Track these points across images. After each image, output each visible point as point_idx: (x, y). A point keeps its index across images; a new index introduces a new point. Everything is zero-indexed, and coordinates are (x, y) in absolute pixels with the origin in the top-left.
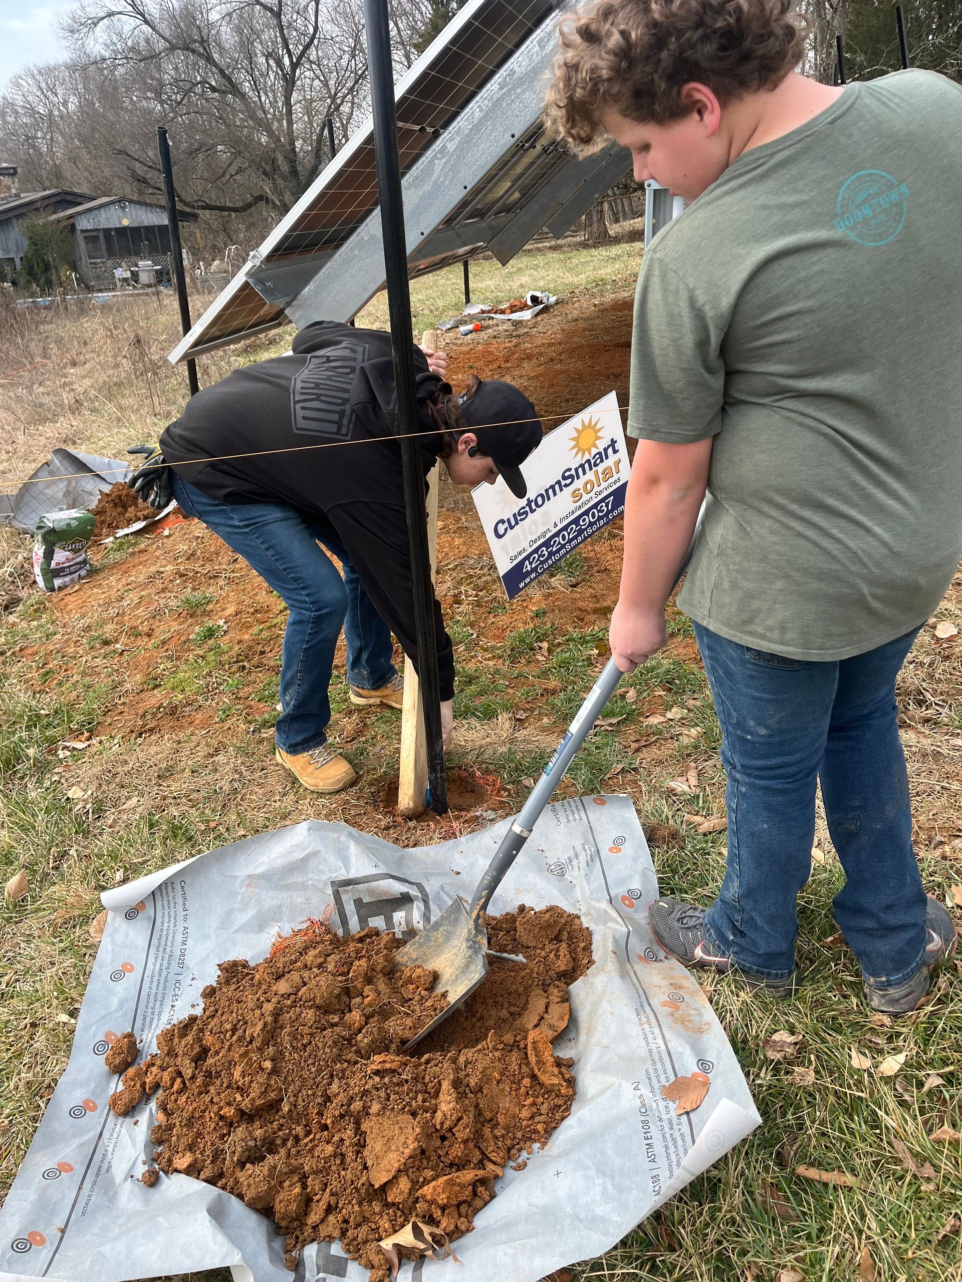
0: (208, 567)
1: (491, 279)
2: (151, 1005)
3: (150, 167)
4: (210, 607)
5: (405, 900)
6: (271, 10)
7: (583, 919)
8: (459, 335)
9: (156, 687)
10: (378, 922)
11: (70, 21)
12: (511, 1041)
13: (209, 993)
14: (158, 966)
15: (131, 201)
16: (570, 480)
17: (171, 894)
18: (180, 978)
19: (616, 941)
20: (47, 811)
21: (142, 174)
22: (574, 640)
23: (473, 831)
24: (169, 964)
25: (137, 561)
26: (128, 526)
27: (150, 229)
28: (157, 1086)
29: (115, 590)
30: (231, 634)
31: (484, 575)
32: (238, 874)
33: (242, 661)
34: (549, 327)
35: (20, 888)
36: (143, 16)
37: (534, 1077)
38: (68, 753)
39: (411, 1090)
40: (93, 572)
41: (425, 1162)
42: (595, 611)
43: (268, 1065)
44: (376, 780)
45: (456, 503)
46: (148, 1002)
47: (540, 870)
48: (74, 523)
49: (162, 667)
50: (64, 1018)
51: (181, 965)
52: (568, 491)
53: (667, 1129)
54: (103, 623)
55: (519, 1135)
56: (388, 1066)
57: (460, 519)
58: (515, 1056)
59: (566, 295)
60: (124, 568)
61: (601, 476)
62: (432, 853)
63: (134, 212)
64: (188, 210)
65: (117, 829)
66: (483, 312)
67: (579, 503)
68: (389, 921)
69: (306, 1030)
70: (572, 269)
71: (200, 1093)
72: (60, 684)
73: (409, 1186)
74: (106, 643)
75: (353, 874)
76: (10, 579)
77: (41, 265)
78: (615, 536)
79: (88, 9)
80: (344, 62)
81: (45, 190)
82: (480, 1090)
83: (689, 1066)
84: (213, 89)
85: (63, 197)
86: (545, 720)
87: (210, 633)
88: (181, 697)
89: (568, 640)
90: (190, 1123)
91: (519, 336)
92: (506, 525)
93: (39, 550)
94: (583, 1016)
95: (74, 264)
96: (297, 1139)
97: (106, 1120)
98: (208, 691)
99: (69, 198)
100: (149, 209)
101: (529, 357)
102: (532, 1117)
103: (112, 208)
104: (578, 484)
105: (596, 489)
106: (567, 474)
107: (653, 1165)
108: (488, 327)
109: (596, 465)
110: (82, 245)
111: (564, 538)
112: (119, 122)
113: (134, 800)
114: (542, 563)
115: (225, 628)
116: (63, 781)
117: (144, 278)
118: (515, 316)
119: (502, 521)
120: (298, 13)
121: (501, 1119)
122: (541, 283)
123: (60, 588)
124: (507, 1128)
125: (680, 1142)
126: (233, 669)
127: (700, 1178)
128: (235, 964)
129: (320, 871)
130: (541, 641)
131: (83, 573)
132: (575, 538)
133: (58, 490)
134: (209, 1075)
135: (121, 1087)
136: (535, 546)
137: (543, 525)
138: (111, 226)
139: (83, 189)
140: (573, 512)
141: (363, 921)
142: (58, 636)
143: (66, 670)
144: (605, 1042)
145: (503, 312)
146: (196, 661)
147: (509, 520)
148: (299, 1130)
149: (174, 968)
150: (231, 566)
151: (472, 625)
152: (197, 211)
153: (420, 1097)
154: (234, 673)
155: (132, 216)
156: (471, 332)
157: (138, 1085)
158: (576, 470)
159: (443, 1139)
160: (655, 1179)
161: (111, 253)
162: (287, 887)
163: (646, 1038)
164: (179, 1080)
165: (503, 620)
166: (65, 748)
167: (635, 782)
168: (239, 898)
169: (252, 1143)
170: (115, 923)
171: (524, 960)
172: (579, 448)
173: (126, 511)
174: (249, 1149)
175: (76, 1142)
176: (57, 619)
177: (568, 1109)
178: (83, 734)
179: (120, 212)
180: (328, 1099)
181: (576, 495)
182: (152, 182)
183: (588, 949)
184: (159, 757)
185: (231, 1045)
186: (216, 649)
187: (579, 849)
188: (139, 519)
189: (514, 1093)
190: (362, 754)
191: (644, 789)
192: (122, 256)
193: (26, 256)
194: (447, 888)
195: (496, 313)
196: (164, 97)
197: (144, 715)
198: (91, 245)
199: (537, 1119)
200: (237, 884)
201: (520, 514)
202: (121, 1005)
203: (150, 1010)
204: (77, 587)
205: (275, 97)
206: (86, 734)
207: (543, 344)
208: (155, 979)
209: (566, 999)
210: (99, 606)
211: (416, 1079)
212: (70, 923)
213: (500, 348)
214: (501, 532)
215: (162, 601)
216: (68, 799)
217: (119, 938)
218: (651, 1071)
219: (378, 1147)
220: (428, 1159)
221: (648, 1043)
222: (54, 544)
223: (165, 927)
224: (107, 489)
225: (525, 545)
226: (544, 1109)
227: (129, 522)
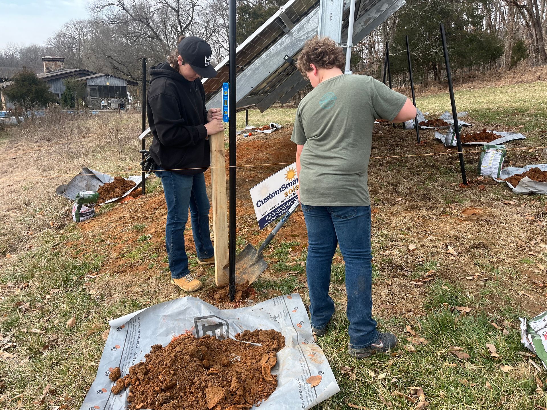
0: (144, 215)
1: (256, 117)
2: (126, 360)
3: (120, 64)
4: (145, 229)
5: (220, 325)
6: (175, 9)
7: (282, 334)
8: (243, 137)
9: (123, 257)
10: (210, 333)
11: (93, 5)
12: (256, 368)
13: (147, 356)
14: (129, 346)
15: (111, 76)
16: (284, 189)
17: (135, 322)
18: (136, 351)
19: (293, 338)
20: (82, 298)
21: (116, 66)
22: (283, 245)
23: (244, 306)
24: (133, 346)
25: (114, 212)
26: (110, 199)
27: (118, 87)
28: (129, 384)
29: (105, 222)
30: (153, 239)
31: (251, 222)
32: (160, 315)
33: (158, 248)
34: (278, 136)
35: (73, 323)
36: (123, 6)
37: (264, 379)
38: (89, 279)
39: (222, 380)
40: (96, 216)
41: (226, 402)
42: (291, 236)
43: (172, 372)
44: (209, 289)
45: (241, 196)
46: (125, 358)
47: (268, 318)
48: (91, 196)
49: (125, 250)
50: (93, 364)
51: (137, 347)
52: (283, 192)
53: (307, 391)
54: (101, 234)
55: (258, 396)
56: (214, 372)
57: (242, 202)
58: (257, 372)
59: (285, 125)
60: (109, 214)
61: (295, 188)
62: (230, 312)
63: (112, 80)
64: (134, 81)
65: (110, 303)
66: (253, 129)
67: (287, 197)
68: (214, 333)
69: (186, 361)
70: (288, 115)
71: (146, 385)
72: (84, 255)
73: (221, 408)
74: (102, 241)
75: (203, 315)
76: (62, 217)
77: (70, 97)
78: (299, 211)
79: (101, 2)
80: (202, 31)
81: (74, 68)
82: (245, 381)
83: (316, 373)
84: (149, 36)
85: (83, 72)
86: (272, 271)
87: (145, 238)
88: (133, 260)
89: (281, 245)
90: (143, 393)
91: (266, 139)
92: (261, 202)
93: (76, 206)
94: (281, 362)
95: (84, 98)
96: (181, 397)
97: (110, 395)
98: (144, 258)
99: (85, 72)
100: (118, 80)
101: (270, 147)
102: (262, 391)
103: (103, 78)
104: (287, 190)
105: (293, 192)
106: (283, 186)
107: (302, 401)
108: (254, 135)
109: (294, 184)
110: (89, 91)
111: (281, 209)
112: (108, 45)
113: (117, 295)
114: (273, 217)
115: (151, 237)
116: (87, 288)
117: (113, 106)
118: (265, 131)
119: (260, 201)
120: (185, 12)
121: (252, 391)
122: (276, 120)
123: (82, 221)
124: (254, 394)
125: (311, 395)
126: (154, 251)
127: (317, 406)
128: (158, 346)
129: (190, 314)
130: (271, 245)
131: (92, 216)
132: (285, 209)
133: (83, 184)
134: (149, 378)
135: (115, 385)
136: (271, 211)
137: (274, 204)
138: (102, 85)
139: (91, 69)
140: (285, 200)
141: (204, 333)
142: (82, 238)
143: (86, 250)
144: (288, 368)
145: (260, 129)
146: (139, 248)
147: (262, 201)
148: (182, 394)
149: (135, 348)
150: (153, 215)
151: (246, 239)
152: (137, 82)
153: (225, 382)
154: (154, 252)
155: (111, 82)
156: (248, 136)
157: (122, 384)
158: (287, 185)
159: (232, 395)
160: (303, 404)
161: (100, 95)
162: (177, 320)
163: (302, 366)
164: (138, 381)
165: (257, 237)
166: (88, 277)
167: (303, 292)
168: (160, 323)
169: (166, 397)
170: (113, 332)
171: (261, 346)
172: (288, 178)
173: (110, 194)
174: (165, 399)
175: (100, 401)
176: (81, 232)
177: (275, 389)
178: (94, 273)
179: (106, 80)
180: (193, 383)
181: (286, 194)
182: (120, 69)
183: (283, 342)
184: (126, 280)
185: (159, 367)
186: (147, 244)
187: (282, 312)
188: (115, 197)
189: (257, 383)
190: (204, 281)
191: (306, 294)
192: (105, 97)
193: (64, 94)
194: (235, 322)
195: (257, 130)
196: (128, 38)
197: (118, 267)
198: (92, 91)
199: (264, 391)
200: (160, 318)
201: (266, 199)
202: (115, 359)
203: (125, 362)
204: (89, 221)
205: (173, 42)
206: (95, 273)
207: (275, 143)
208: (128, 351)
209: (275, 356)
210: (99, 228)
211: (224, 377)
212: (94, 334)
213: (259, 143)
214: (259, 205)
215: (125, 227)
216: (89, 294)
217: (115, 337)
218: (303, 375)
219: (211, 396)
220: (227, 401)
221: (302, 368)
222: (82, 204)
223: (132, 334)
224: (102, 185)
225: (267, 210)
226: (267, 388)
227: (110, 198)
